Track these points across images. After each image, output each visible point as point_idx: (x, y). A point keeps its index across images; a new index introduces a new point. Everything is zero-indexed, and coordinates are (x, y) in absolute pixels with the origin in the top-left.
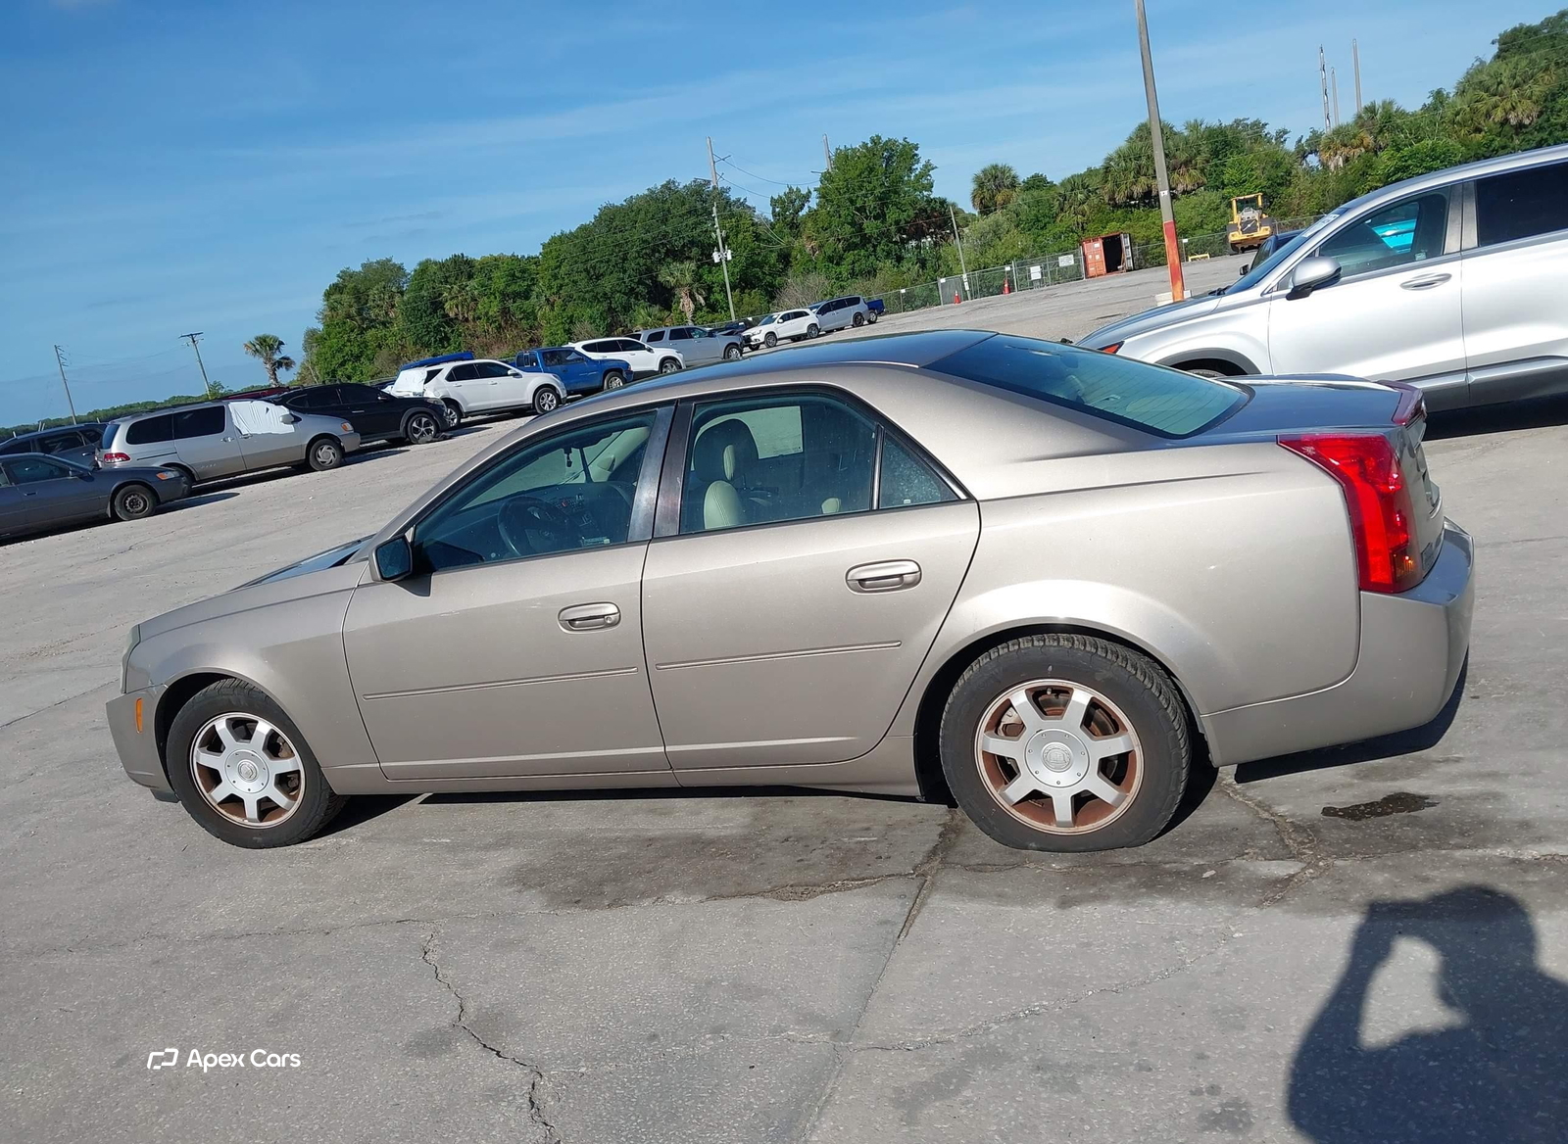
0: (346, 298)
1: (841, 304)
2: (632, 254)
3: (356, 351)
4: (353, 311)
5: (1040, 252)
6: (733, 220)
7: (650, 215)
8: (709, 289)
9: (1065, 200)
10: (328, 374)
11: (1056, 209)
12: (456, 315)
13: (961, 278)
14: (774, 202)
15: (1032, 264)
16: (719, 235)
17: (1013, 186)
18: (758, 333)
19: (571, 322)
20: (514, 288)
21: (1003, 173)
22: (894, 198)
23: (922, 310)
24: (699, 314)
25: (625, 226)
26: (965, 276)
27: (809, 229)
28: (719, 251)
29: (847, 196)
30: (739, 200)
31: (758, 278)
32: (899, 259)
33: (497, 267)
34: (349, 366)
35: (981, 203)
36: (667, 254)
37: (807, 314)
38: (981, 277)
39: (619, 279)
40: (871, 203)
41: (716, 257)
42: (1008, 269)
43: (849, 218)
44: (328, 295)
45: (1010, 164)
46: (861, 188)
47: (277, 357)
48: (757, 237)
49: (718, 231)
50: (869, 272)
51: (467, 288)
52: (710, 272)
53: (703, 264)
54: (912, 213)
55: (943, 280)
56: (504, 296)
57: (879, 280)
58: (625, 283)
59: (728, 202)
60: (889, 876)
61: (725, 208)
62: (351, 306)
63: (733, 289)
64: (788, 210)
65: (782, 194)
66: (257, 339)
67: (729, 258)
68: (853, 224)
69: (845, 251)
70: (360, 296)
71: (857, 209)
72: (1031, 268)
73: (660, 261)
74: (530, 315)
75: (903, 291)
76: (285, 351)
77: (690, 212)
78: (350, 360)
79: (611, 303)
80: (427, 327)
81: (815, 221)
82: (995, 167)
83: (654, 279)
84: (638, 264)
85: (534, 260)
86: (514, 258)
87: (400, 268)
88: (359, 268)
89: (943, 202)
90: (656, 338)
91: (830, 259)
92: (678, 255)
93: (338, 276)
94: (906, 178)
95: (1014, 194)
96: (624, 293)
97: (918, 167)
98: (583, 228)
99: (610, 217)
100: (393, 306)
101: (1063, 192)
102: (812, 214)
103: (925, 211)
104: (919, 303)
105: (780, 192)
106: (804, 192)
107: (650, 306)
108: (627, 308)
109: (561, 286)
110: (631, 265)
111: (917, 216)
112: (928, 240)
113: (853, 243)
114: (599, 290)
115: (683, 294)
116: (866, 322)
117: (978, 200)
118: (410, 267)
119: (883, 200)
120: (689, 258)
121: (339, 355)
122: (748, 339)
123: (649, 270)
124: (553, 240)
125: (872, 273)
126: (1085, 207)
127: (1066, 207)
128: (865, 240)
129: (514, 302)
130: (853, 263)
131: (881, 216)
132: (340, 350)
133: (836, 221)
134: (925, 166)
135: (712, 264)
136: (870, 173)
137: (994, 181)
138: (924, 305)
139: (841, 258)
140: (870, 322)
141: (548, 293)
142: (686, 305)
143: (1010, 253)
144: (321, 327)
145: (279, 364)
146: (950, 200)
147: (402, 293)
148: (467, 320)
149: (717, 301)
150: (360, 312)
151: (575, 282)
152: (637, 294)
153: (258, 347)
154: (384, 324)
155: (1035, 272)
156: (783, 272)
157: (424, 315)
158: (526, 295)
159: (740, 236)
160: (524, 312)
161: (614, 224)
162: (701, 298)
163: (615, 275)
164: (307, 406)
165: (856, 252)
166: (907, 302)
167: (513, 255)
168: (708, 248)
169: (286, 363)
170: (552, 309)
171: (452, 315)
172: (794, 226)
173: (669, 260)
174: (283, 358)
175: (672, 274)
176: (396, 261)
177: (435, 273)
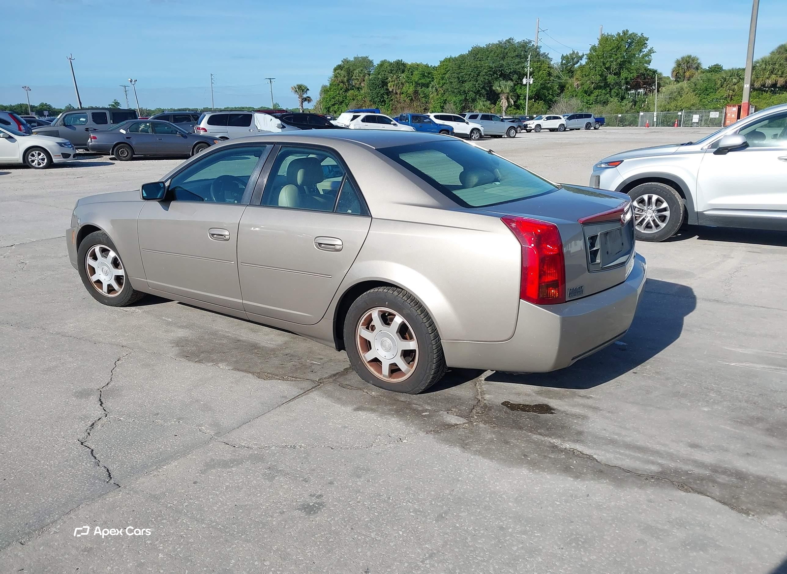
0: (343, 73)
1: (580, 116)
2: (483, 73)
3: (341, 99)
4: (345, 79)
5: (703, 108)
6: (539, 63)
7: (496, 54)
8: (518, 97)
9: (725, 81)
10: (326, 108)
11: (718, 85)
12: (393, 90)
13: (653, 114)
14: (563, 58)
15: (696, 113)
16: (528, 70)
17: (697, 68)
18: (532, 124)
19: (445, 103)
20: (423, 81)
21: (693, 60)
22: (627, 65)
23: (628, 128)
24: (509, 109)
25: (483, 58)
26: (655, 113)
27: (578, 74)
28: (527, 78)
29: (602, 60)
30: (545, 53)
31: (545, 95)
32: (623, 98)
33: (417, 69)
34: (336, 106)
35: (676, 75)
36: (500, 76)
37: (560, 118)
38: (665, 116)
39: (473, 84)
40: (614, 66)
41: (524, 81)
42: (680, 113)
43: (600, 72)
44: (335, 70)
45: (698, 56)
46: (610, 57)
47: (305, 96)
48: (550, 74)
49: (529, 68)
50: (604, 102)
51: (401, 78)
52: (521, 88)
53: (518, 84)
54: (635, 75)
55: (642, 114)
56: (417, 84)
57: (608, 107)
58: (476, 87)
59: (538, 54)
60: (307, 379)
61: (536, 56)
62: (345, 77)
63: (530, 99)
64: (569, 63)
65: (568, 54)
66: (297, 85)
67: (531, 82)
68: (601, 75)
69: (594, 89)
70: (349, 73)
71: (606, 68)
72: (694, 116)
73: (496, 79)
74: (426, 96)
75: (620, 115)
76: (309, 94)
77: (517, 56)
78: (337, 104)
79: (466, 96)
80: (378, 94)
81: (582, 71)
82: (689, 57)
83: (491, 87)
84: (485, 78)
85: (434, 68)
86: (427, 66)
87: (371, 62)
88: (352, 59)
89: (655, 72)
90: (473, 117)
91: (586, 92)
92: (506, 77)
93: (342, 61)
94: (637, 55)
95: (697, 74)
96: (474, 92)
97: (645, 50)
98: (462, 56)
99: (477, 53)
100: (364, 81)
101: (724, 77)
102: (582, 67)
103: (644, 75)
104: (627, 123)
105: (567, 52)
106: (580, 54)
107: (486, 101)
108: (474, 100)
109: (445, 83)
110: (481, 79)
111: (638, 77)
112: (641, 91)
113: (600, 85)
114: (462, 89)
115: (503, 98)
116: (592, 128)
117: (675, 74)
118: (376, 62)
119: (621, 66)
120: (512, 80)
121: (333, 100)
122: (526, 126)
123: (489, 82)
124: (446, 60)
125: (605, 103)
126: (736, 87)
127: (725, 85)
128: (607, 85)
129: (421, 88)
130: (597, 96)
131: (618, 74)
132: (334, 98)
133: (593, 72)
134: (650, 50)
135: (522, 84)
136: (617, 50)
137: (687, 64)
138: (630, 125)
139: (592, 92)
140: (595, 129)
141: (437, 86)
142: (504, 103)
143: (685, 105)
144: (328, 85)
145: (305, 99)
146: (659, 71)
147: (369, 75)
148: (397, 93)
149: (521, 104)
150: (348, 81)
151: (451, 82)
152: (481, 94)
153: (297, 89)
154: (358, 88)
155: (696, 118)
156: (558, 95)
157: (378, 87)
158: (427, 86)
159: (541, 72)
160: (425, 94)
161: (477, 56)
162: (512, 101)
163: (472, 82)
164: (292, 122)
165: (600, 90)
166: (621, 122)
167: (427, 64)
168: (522, 75)
169: (308, 99)
170: (438, 95)
171: (390, 90)
172: (571, 72)
173: (501, 79)
174: (308, 97)
175: (500, 86)
176: (370, 58)
177: (387, 67)
